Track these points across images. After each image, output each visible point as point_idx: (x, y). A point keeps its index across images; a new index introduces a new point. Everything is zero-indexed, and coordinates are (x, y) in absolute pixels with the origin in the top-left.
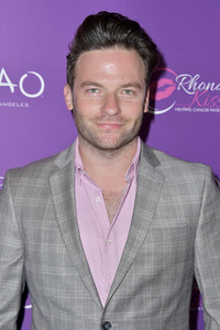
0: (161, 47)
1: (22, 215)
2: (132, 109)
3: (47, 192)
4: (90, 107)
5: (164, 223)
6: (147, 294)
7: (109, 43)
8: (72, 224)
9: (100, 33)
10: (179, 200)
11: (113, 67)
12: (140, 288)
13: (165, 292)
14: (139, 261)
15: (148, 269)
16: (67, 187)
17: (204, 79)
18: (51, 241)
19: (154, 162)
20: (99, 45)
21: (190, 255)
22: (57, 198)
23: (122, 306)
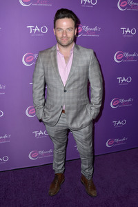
0: (79, 17)
1: (43, 63)
2: (70, 35)
3: (50, 57)
4: (59, 35)
5: (80, 65)
6: (76, 83)
7: (64, 17)
8: (56, 66)
9: (61, 15)
10: (84, 59)
11: (65, 24)
12: (74, 82)
13: (81, 83)
14: (74, 75)
15: (76, 77)
16: (55, 56)
17: (90, 27)
18: (51, 70)
19: (78, 48)
20: (61, 18)
21: (88, 73)
22: (52, 59)
23: (69, 86)
